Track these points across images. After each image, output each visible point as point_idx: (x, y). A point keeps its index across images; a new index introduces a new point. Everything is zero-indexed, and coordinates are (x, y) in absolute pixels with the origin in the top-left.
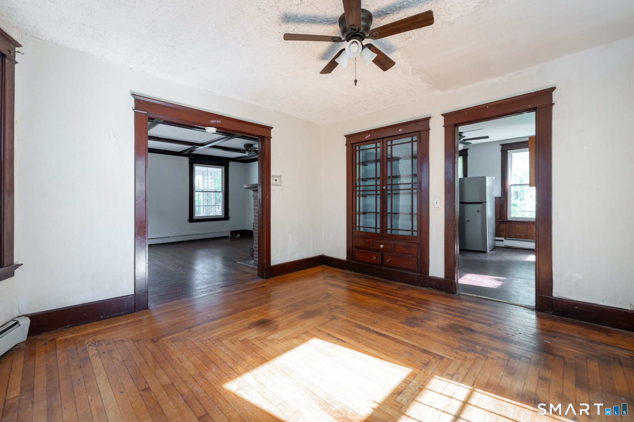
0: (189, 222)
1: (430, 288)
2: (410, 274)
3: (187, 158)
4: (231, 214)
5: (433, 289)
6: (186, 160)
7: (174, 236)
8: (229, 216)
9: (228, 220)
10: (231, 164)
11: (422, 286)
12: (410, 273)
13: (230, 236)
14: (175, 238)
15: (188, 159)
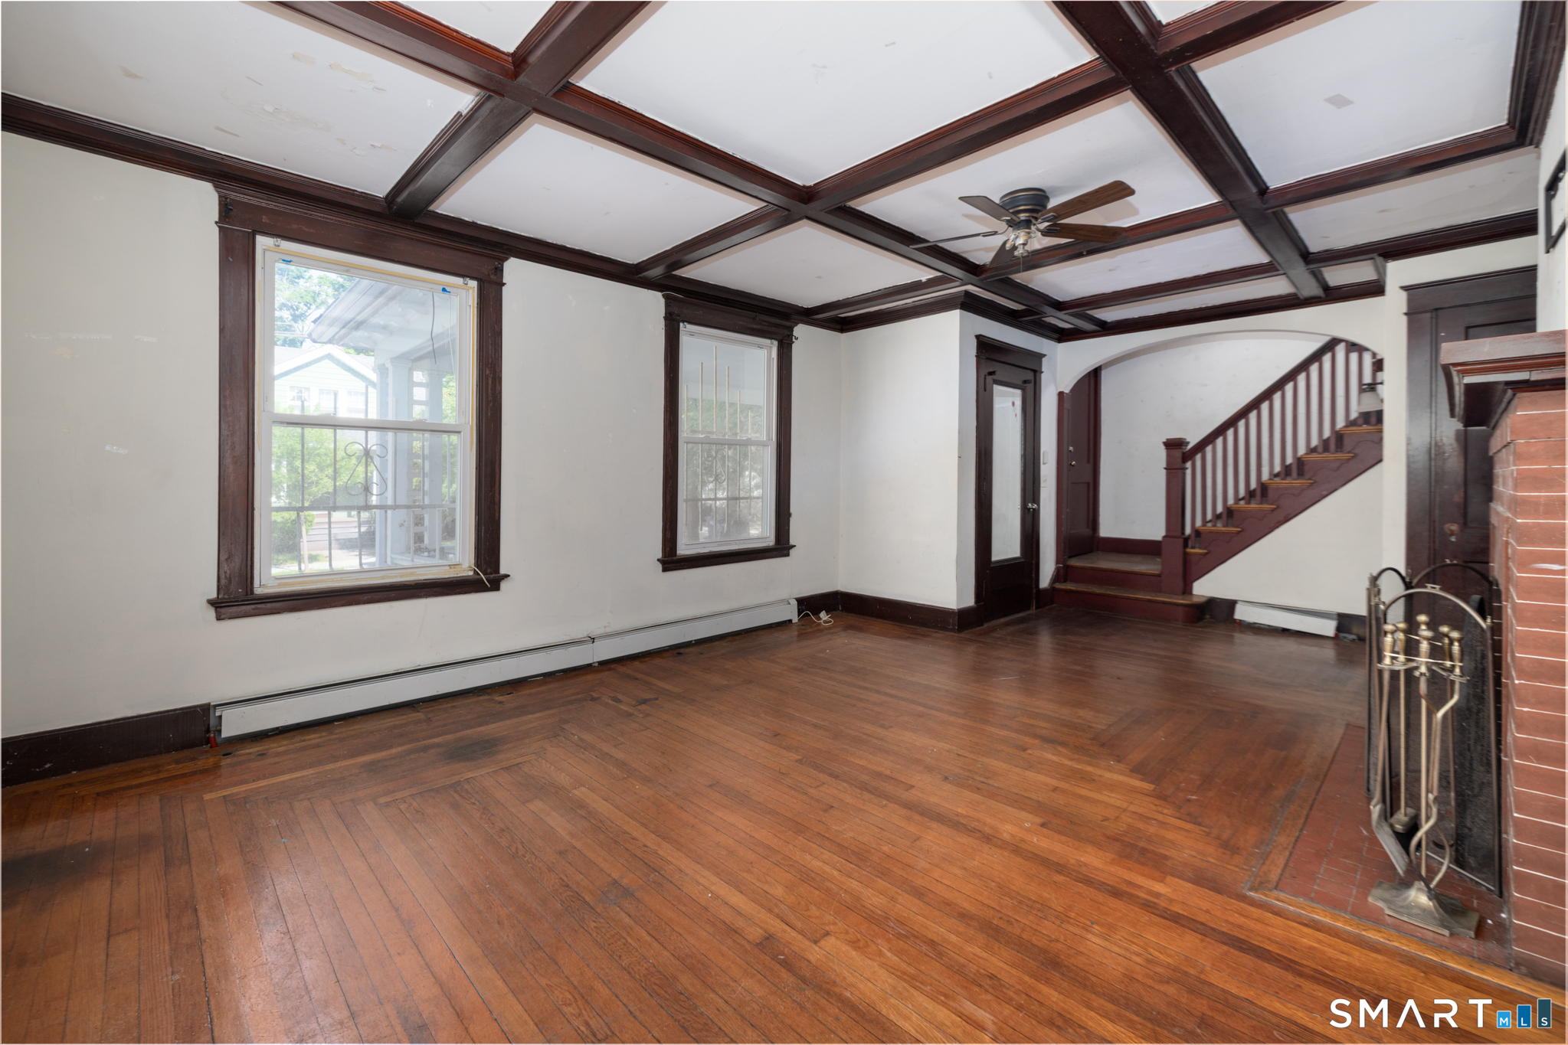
0: (665, 570)
3: (659, 295)
4: (797, 533)
6: (653, 303)
7: (609, 630)
8: (792, 542)
9: (788, 555)
10: (801, 331)
13: (795, 620)
14: (617, 640)
15: (662, 301)
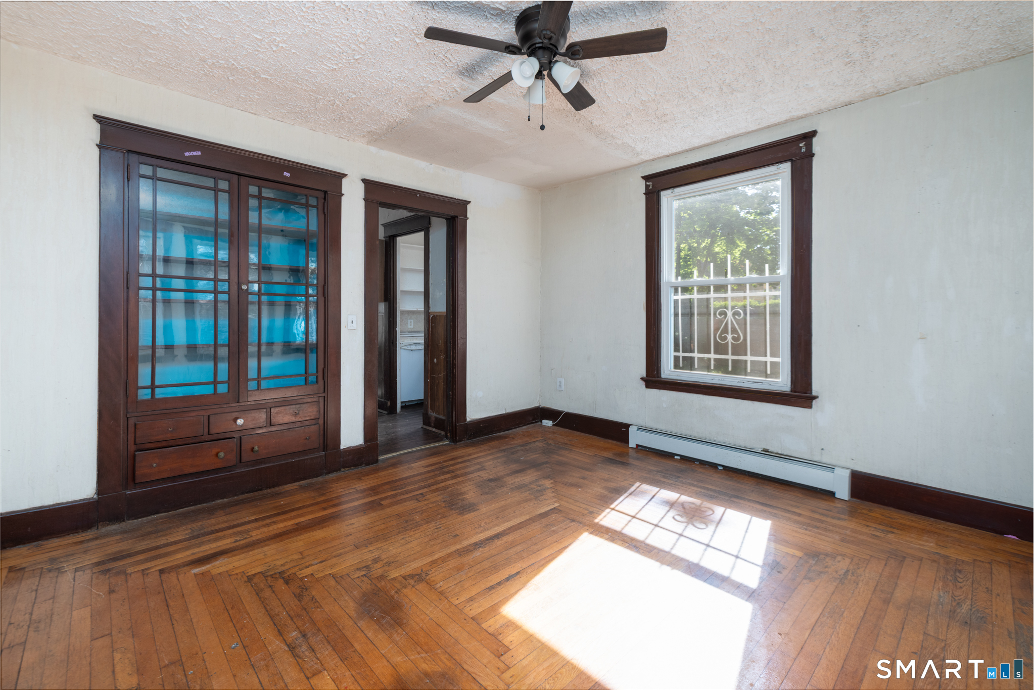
1: (343, 470)
2: (305, 460)
5: (347, 469)
11: (329, 473)
12: (306, 458)
